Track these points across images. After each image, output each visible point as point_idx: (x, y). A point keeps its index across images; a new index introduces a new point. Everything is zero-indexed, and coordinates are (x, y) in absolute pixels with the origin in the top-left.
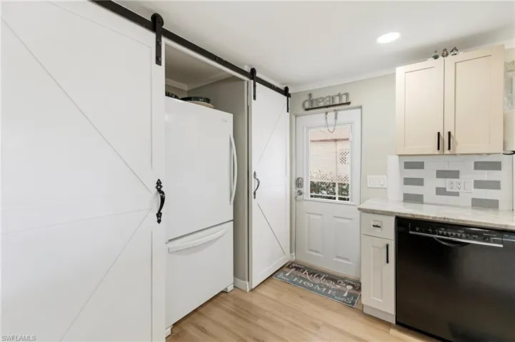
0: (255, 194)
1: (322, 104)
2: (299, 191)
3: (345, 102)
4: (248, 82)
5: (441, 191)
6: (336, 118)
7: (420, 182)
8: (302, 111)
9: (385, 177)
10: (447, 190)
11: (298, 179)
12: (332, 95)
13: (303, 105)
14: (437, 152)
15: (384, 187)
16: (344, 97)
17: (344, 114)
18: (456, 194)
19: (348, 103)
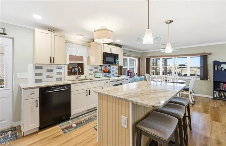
5: (48, 77)
7: (41, 74)
9: (27, 73)
10: (50, 76)
14: (50, 63)
15: (26, 78)
18: (52, 77)
19: (6, 34)
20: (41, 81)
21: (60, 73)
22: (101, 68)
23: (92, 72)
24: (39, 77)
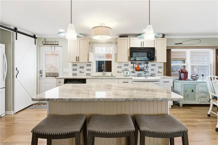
0: (16, 76)
1: (49, 43)
2: (41, 75)
3: (57, 44)
4: (13, 33)
5: (80, 72)
6: (54, 49)
7: (76, 70)
8: (42, 45)
9: (68, 69)
11: (41, 70)
12: (53, 41)
13: (42, 42)
14: (76, 62)
15: (68, 72)
16: (57, 42)
17: (57, 48)
18: (83, 73)
19: (58, 45)
20: (75, 74)
21: (89, 70)
22: (133, 66)
23: (120, 70)
24: (75, 72)
